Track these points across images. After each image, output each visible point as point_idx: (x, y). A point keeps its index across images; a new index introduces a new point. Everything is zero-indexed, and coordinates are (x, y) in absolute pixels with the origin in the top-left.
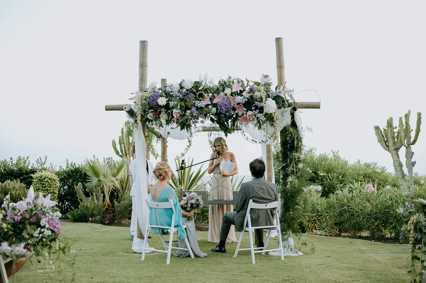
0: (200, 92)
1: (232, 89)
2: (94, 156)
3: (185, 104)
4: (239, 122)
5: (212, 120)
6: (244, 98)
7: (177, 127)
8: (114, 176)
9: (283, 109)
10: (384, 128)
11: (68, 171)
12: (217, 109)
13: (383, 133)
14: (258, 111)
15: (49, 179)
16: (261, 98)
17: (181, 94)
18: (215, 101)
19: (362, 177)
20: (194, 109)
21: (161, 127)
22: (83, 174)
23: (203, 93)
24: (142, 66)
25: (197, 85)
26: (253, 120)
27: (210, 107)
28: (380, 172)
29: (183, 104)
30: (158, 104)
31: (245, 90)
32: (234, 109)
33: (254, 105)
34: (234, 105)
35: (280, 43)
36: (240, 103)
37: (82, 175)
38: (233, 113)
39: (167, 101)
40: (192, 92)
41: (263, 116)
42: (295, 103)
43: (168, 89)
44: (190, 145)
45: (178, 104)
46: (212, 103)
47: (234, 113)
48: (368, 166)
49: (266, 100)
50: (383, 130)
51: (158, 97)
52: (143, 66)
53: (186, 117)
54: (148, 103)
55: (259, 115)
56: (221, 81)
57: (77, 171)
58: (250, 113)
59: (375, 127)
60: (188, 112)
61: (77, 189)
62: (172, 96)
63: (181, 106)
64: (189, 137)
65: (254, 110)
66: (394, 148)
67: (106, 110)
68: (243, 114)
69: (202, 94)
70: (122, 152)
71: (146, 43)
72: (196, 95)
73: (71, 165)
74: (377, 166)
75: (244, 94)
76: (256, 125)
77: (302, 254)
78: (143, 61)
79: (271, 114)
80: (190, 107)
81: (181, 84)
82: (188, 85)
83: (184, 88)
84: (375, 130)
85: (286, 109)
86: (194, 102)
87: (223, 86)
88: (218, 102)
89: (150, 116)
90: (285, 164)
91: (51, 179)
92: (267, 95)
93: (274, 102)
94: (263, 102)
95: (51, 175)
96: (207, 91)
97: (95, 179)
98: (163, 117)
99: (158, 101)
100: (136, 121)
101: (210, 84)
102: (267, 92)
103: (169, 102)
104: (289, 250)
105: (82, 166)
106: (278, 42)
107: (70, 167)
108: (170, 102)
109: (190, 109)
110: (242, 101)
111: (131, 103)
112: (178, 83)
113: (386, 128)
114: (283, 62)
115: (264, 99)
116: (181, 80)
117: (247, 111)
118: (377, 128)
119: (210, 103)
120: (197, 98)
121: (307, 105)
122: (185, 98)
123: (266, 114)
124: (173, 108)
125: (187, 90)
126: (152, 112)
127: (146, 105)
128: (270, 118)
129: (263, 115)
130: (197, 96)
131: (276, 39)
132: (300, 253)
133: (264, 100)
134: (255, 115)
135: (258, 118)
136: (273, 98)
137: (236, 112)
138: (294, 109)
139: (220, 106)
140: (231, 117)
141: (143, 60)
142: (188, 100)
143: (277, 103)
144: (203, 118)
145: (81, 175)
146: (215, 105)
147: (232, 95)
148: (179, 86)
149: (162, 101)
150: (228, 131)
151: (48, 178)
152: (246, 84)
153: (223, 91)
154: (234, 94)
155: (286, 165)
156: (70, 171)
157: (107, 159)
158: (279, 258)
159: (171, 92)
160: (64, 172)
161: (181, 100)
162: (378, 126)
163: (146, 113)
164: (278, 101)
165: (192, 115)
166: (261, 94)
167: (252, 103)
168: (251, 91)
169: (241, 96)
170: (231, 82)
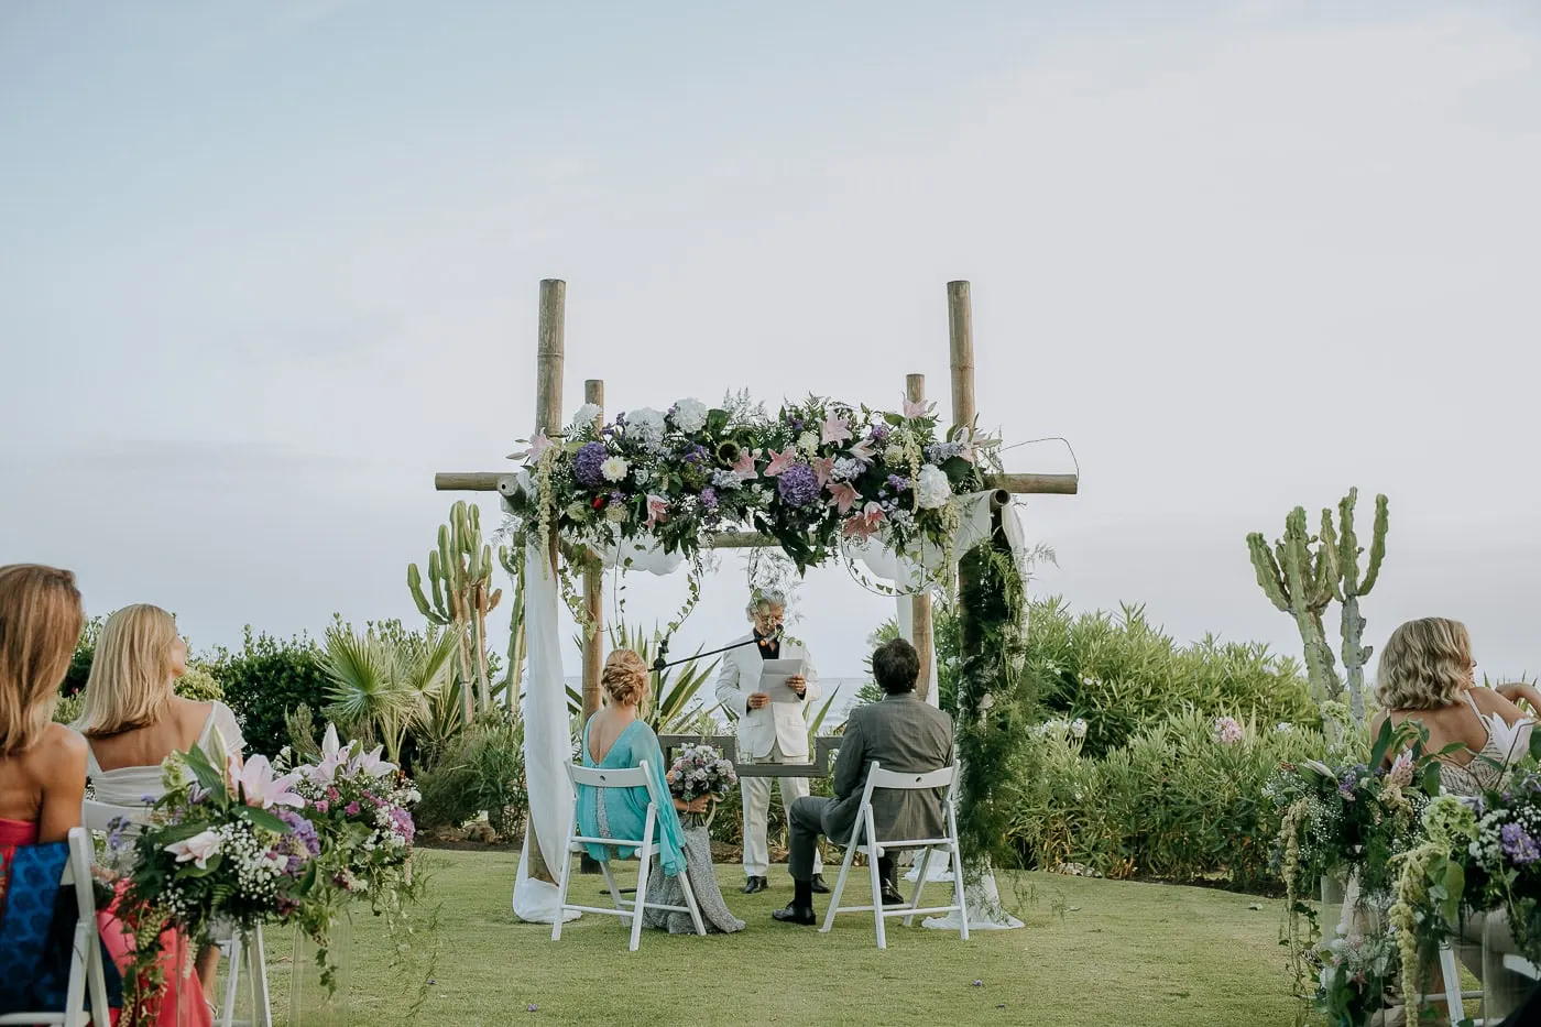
0: (726, 442)
1: (819, 434)
2: (336, 616)
3: (682, 478)
4: (839, 533)
6: (857, 464)
7: (656, 547)
8: (419, 683)
9: (969, 496)
10: (1277, 542)
11: (250, 666)
12: (777, 494)
13: (1274, 555)
14: (896, 501)
15: (195, 692)
16: (906, 463)
17: (669, 446)
18: (770, 472)
19: (1217, 690)
20: (708, 493)
21: (610, 545)
22: (299, 676)
23: (736, 444)
24: (546, 356)
25: (717, 419)
26: (883, 526)
27: (757, 487)
28: (1277, 675)
29: (677, 480)
30: (600, 476)
31: (857, 439)
32: (826, 495)
33: (885, 483)
34: (827, 482)
35: (961, 295)
36: (845, 479)
37: (298, 679)
38: (821, 507)
39: (629, 469)
40: (703, 442)
41: (912, 518)
42: (1003, 476)
43: (632, 432)
44: (696, 598)
45: (661, 478)
46: (761, 475)
47: (825, 504)
48: (1238, 654)
49: (920, 470)
50: (1274, 548)
51: (603, 457)
52: (549, 355)
53: (686, 516)
54: (572, 472)
55: (901, 514)
56: (787, 409)
57: (279, 665)
58: (872, 507)
59: (1248, 539)
60: (690, 498)
61: (293, 725)
62: (642, 452)
63: (671, 482)
64: (692, 576)
65: (885, 498)
66: (1305, 604)
67: (439, 488)
68: (852, 510)
69: (734, 448)
70: (438, 603)
71: (560, 286)
72: (713, 451)
73: (260, 645)
74: (1268, 654)
75: (856, 449)
76: (889, 543)
77: (1022, 925)
78: (550, 341)
79: (935, 510)
80: (695, 485)
81: (669, 416)
82: (692, 422)
83: (679, 428)
84: (1250, 547)
85: (976, 495)
86: (709, 471)
87: (795, 424)
88: (781, 474)
89: (575, 510)
90: (972, 657)
91: (201, 691)
92: (923, 453)
93: (943, 475)
94: (910, 475)
95: (199, 677)
96: (748, 440)
97: (354, 693)
98: (615, 515)
99: (602, 468)
100: (534, 526)
101: (754, 419)
102: (922, 447)
103: (633, 470)
104: (984, 911)
105: (298, 646)
106: (957, 293)
107: (255, 649)
108: (637, 470)
109: (696, 492)
110: (850, 472)
111: (516, 467)
112: (658, 413)
113: (1282, 542)
114: (969, 354)
115: (914, 466)
116: (671, 406)
117: (865, 501)
118: (1256, 541)
119: (757, 477)
120: (715, 459)
121: (1038, 482)
122: (683, 461)
123: (921, 510)
124: (646, 488)
125: (687, 435)
126: (579, 498)
127: (565, 478)
128: (931, 522)
129: (911, 515)
130: (717, 454)
131: (950, 284)
132: (1016, 923)
133: (914, 472)
134: (887, 514)
135: (894, 522)
136: (940, 462)
137: (832, 502)
138: (1002, 497)
139: (785, 486)
140: (814, 517)
141: (551, 338)
142: (690, 465)
143: (952, 478)
144: (732, 519)
145: (292, 679)
146: (770, 483)
147: (820, 452)
148: (662, 424)
149: (615, 469)
150: (807, 558)
151: (192, 687)
152: (860, 420)
153: (795, 440)
154: (825, 452)
155: (977, 660)
156: (256, 666)
157: (380, 626)
158: (956, 934)
159: (642, 440)
160: (234, 667)
161: (672, 465)
162: (1261, 536)
163: (560, 499)
164: (959, 472)
165: (702, 510)
166: (905, 452)
167: (879, 479)
168: (877, 442)
169: (847, 457)
170: (817, 414)
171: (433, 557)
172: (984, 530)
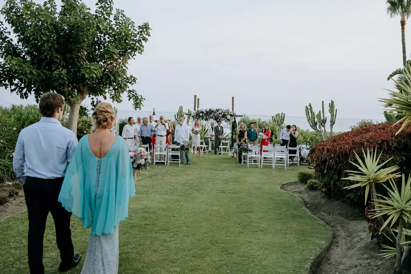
5: (214, 119)
14: (226, 118)
17: (206, 112)
18: (215, 115)
20: (209, 116)
23: (212, 112)
25: (210, 110)
42: (236, 115)
47: (220, 118)
54: (197, 114)
56: (216, 109)
58: (223, 118)
59: (272, 116)
70: (178, 119)
71: (196, 96)
76: (225, 121)
82: (208, 110)
85: (233, 117)
98: (201, 118)
101: (213, 110)
103: (203, 114)
106: (233, 98)
115: (227, 115)
126: (198, 116)
128: (228, 120)
130: (210, 113)
136: (229, 115)
138: (235, 117)
142: (208, 114)
144: (211, 119)
146: (214, 116)
147: (219, 113)
148: (205, 110)
149: (201, 114)
152: (223, 110)
153: (217, 112)
159: (203, 112)
161: (206, 114)
163: (196, 116)
164: (231, 115)
165: (209, 118)
166: (226, 114)
167: (224, 116)
168: (224, 112)
169: (221, 114)
170: (219, 110)
171: (177, 113)
172: (234, 120)
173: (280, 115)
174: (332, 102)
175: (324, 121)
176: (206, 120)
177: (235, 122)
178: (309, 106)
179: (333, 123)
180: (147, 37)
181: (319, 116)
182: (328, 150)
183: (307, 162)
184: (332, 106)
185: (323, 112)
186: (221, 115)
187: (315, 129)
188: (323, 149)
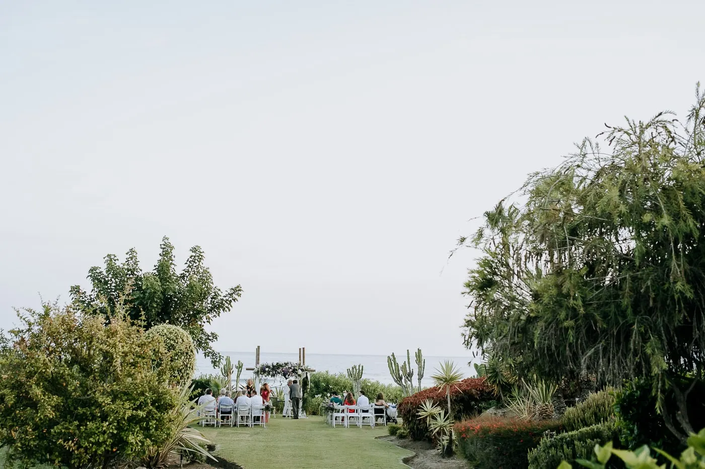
5: (282, 375)
7: (271, 376)
9: (304, 372)
12: (284, 372)
18: (283, 369)
20: (276, 371)
25: (277, 363)
27: (282, 371)
30: (265, 369)
40: (276, 366)
42: (308, 370)
47: (289, 373)
51: (265, 367)
52: (258, 356)
54: (261, 368)
56: (285, 362)
58: (293, 374)
63: (273, 370)
65: (295, 373)
68: (291, 373)
71: (259, 347)
79: (300, 373)
82: (275, 364)
86: (277, 369)
96: (281, 366)
98: (266, 373)
101: (281, 363)
111: (255, 367)
114: (305, 357)
124: (270, 371)
128: (299, 375)
129: (297, 374)
130: (278, 367)
140: (287, 374)
142: (275, 368)
144: (279, 374)
147: (288, 367)
148: (272, 364)
149: (267, 369)
153: (286, 366)
159: (269, 366)
161: (273, 368)
163: (260, 371)
164: (302, 370)
165: (276, 373)
166: (297, 368)
167: (294, 371)
168: (294, 367)
169: (291, 368)
170: (288, 363)
172: (305, 376)
173: (357, 368)
174: (419, 351)
175: (410, 375)
176: (273, 375)
177: (307, 377)
178: (392, 356)
179: (421, 376)
180: (236, 297)
181: (404, 367)
182: (411, 403)
183: (393, 422)
184: (419, 355)
185: (409, 363)
186: (291, 370)
187: (400, 385)
188: (408, 402)
